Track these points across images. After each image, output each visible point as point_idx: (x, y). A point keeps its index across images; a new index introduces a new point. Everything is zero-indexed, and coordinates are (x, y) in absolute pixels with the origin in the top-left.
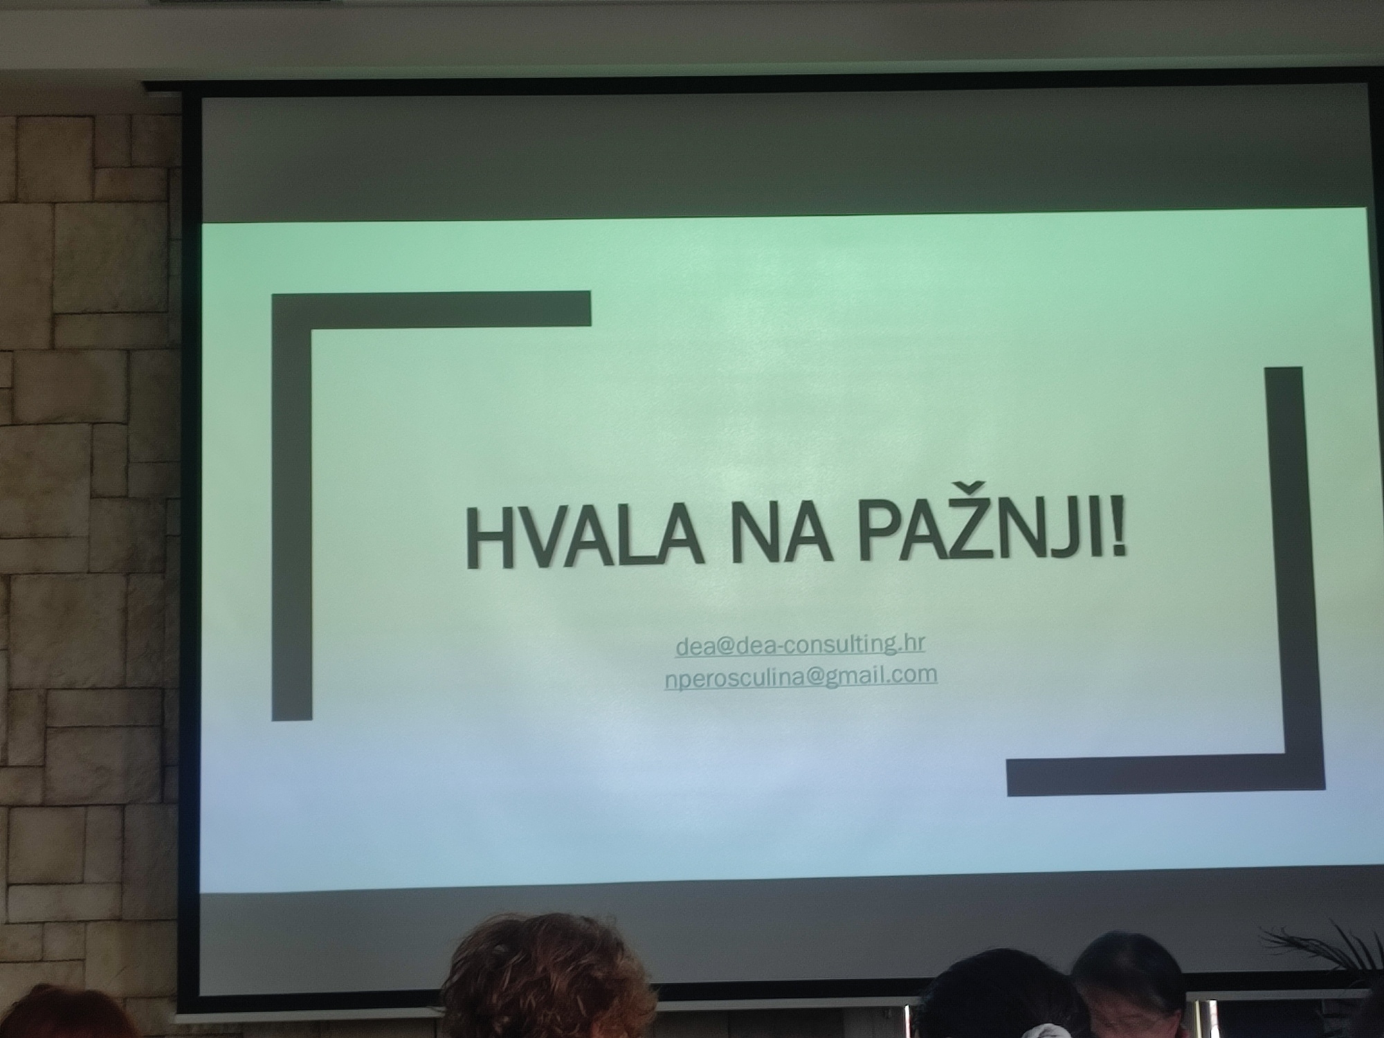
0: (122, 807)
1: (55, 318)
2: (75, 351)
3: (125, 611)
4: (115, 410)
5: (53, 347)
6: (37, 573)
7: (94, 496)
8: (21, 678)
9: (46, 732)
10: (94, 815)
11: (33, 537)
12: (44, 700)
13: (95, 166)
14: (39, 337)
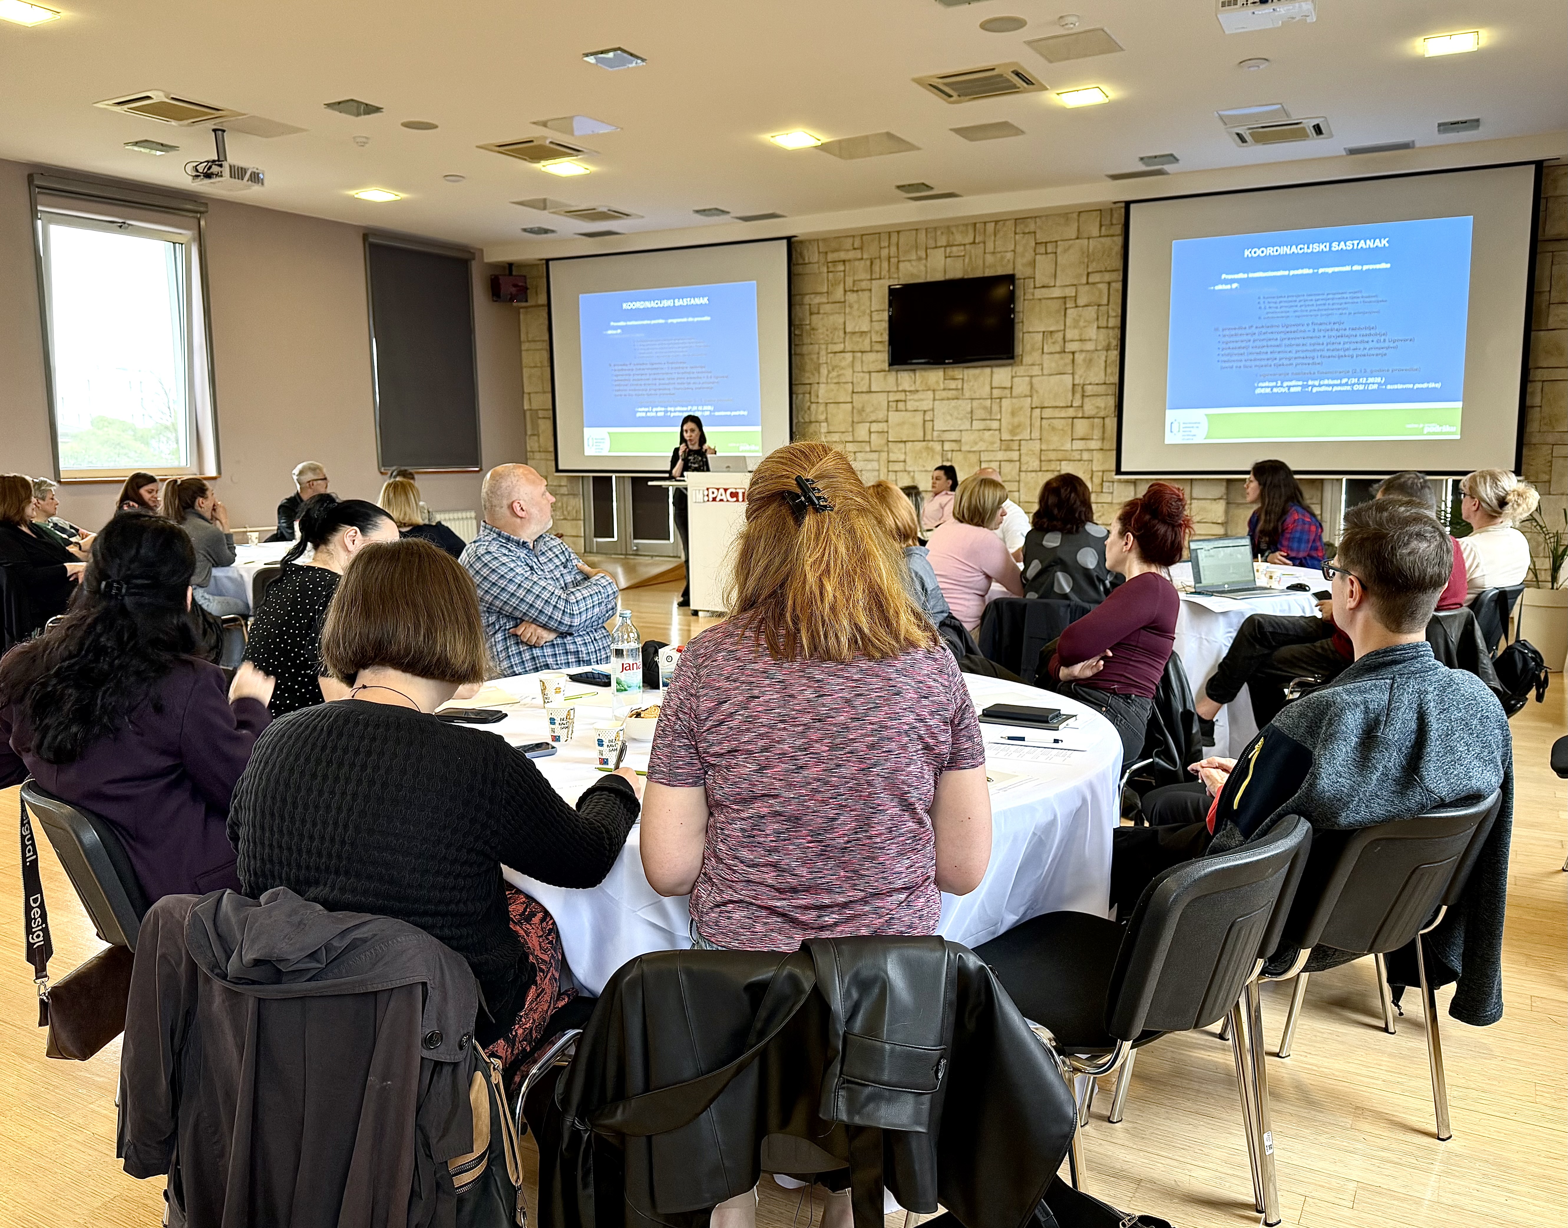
0: (1104, 418)
1: (1088, 274)
2: (1094, 284)
3: (1106, 361)
4: (1105, 301)
5: (1088, 283)
6: (1082, 351)
7: (1098, 327)
8: (1076, 382)
9: (1083, 396)
10: (1096, 420)
11: (1081, 340)
12: (1083, 388)
13: (1101, 226)
14: (1084, 281)
